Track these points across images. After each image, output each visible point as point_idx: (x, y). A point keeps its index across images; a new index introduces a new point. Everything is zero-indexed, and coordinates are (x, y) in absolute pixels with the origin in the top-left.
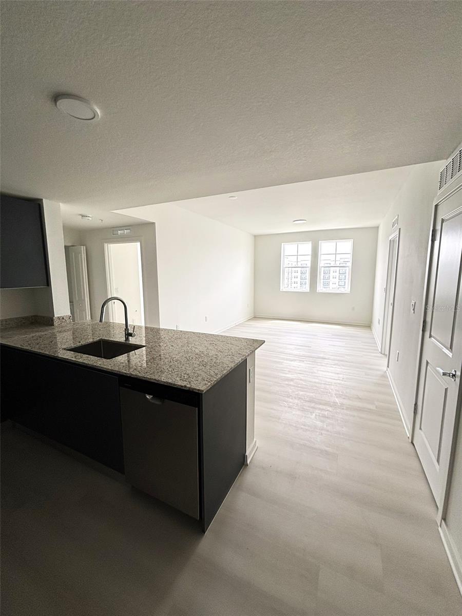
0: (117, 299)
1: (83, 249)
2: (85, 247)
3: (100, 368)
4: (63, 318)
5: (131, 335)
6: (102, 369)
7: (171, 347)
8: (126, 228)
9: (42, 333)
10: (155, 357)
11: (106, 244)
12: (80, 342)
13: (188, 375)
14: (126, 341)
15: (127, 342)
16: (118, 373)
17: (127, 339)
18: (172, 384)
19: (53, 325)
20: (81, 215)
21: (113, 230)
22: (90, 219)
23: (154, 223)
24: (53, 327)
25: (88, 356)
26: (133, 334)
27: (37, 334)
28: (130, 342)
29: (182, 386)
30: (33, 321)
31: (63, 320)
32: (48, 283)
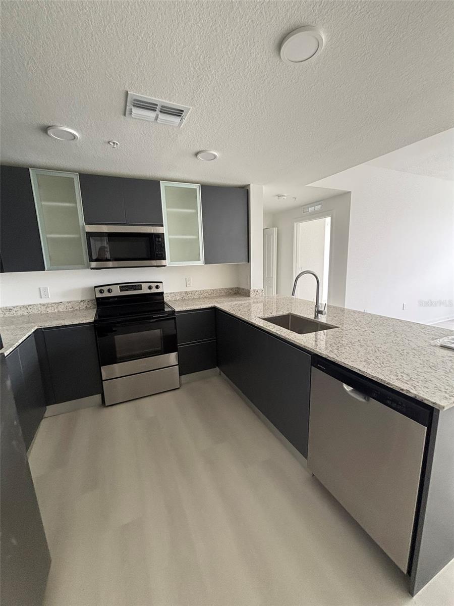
0: (311, 273)
1: (275, 230)
2: (277, 228)
3: (292, 342)
4: (257, 291)
5: (321, 312)
6: (294, 343)
7: (372, 333)
8: (318, 203)
9: (243, 302)
10: (353, 341)
11: (296, 223)
12: (271, 313)
13: (408, 375)
14: (315, 318)
15: (317, 320)
16: (312, 351)
17: (316, 316)
18: (385, 381)
19: (249, 296)
20: (277, 195)
21: (304, 208)
22: (285, 198)
23: (350, 192)
24: (249, 298)
25: (280, 327)
26: (323, 313)
27: (239, 302)
28: (320, 320)
29: (403, 390)
30: (236, 292)
31: (257, 293)
32: (249, 260)
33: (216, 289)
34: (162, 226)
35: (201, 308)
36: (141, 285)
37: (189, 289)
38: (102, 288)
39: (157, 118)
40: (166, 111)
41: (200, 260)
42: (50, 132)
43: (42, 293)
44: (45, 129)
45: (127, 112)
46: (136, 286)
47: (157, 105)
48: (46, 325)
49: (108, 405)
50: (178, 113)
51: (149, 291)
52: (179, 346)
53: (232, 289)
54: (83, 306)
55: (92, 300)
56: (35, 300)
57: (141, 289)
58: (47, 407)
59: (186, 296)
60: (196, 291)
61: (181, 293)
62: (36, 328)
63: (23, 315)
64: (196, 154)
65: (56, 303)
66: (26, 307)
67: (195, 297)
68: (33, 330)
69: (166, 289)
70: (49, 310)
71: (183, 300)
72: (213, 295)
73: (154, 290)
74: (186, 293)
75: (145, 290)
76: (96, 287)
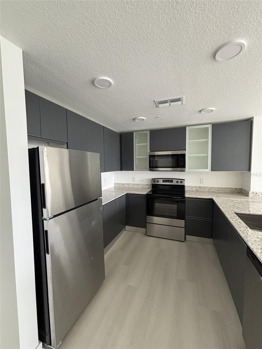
24: (248, 197)
30: (240, 191)
31: (256, 195)
32: (249, 170)
33: (222, 188)
34: (185, 150)
35: (203, 198)
36: (173, 180)
37: (202, 185)
38: (155, 180)
39: (170, 105)
40: (173, 101)
41: (208, 169)
42: (136, 120)
43: (133, 179)
44: (134, 119)
45: (158, 107)
46: (171, 180)
47: (168, 100)
48: (130, 192)
49: (148, 235)
50: (179, 100)
51: (177, 184)
52: (186, 217)
53: (236, 189)
54: (147, 187)
55: (151, 185)
56: (131, 182)
57: (173, 182)
58: (126, 226)
59: (199, 189)
60: (207, 187)
61: (196, 187)
62: (126, 193)
63: (127, 187)
64: (200, 111)
65: (138, 184)
66: (128, 184)
67: (206, 191)
68: (125, 194)
69: (186, 184)
70: (135, 187)
71: (197, 191)
72: (219, 191)
73: (179, 184)
74: (200, 187)
75: (174, 183)
76: (152, 179)
